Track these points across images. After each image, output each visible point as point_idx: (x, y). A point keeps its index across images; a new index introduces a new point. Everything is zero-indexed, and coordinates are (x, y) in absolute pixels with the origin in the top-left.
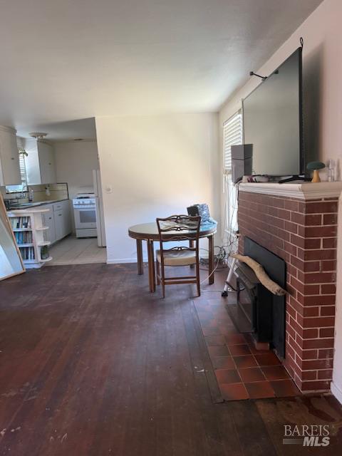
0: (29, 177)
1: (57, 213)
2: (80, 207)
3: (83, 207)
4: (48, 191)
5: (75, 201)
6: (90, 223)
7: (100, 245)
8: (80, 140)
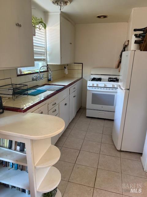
0: (50, 55)
1: (72, 95)
2: (94, 89)
3: (97, 89)
4: (66, 70)
5: (90, 83)
6: (101, 106)
7: (119, 149)
8: (105, 17)
